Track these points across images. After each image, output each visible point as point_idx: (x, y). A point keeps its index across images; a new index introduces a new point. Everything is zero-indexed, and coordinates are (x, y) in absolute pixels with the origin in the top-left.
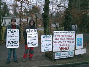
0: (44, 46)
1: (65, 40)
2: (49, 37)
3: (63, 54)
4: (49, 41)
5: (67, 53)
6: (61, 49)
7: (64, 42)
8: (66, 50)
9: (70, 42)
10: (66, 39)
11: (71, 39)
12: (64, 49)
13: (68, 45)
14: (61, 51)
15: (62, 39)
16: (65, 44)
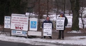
0: (6, 24)
2: (9, 18)
3: (17, 32)
5: (21, 32)
6: (16, 28)
7: (19, 23)
8: (21, 30)
9: (24, 23)
10: (21, 21)
11: (25, 21)
12: (19, 28)
13: (23, 26)
14: (16, 29)
15: (17, 20)
16: (19, 24)
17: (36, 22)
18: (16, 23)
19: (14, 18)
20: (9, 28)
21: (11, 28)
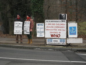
0: (39, 32)
1: (56, 28)
2: (42, 25)
3: (54, 41)
4: (42, 28)
7: (55, 30)
8: (57, 38)
9: (61, 30)
11: (62, 27)
12: (55, 36)
13: (59, 33)
14: (52, 37)
15: (53, 27)
17: (76, 27)
18: (52, 30)
19: (49, 24)
20: (43, 36)
21: (46, 37)
